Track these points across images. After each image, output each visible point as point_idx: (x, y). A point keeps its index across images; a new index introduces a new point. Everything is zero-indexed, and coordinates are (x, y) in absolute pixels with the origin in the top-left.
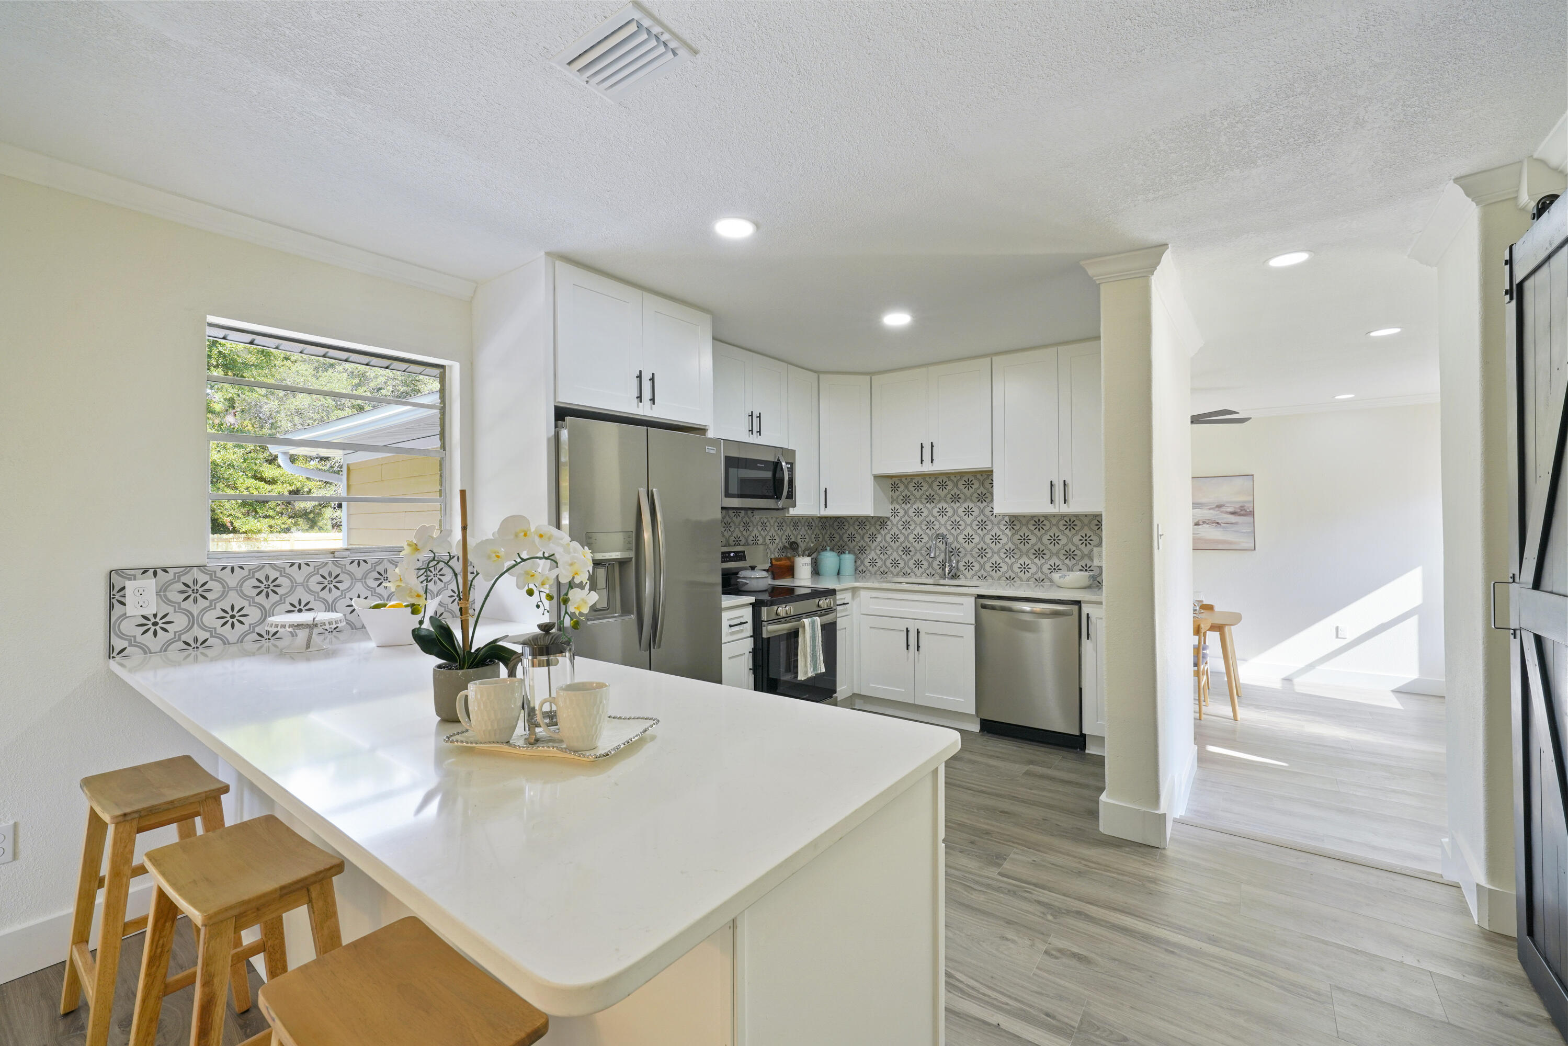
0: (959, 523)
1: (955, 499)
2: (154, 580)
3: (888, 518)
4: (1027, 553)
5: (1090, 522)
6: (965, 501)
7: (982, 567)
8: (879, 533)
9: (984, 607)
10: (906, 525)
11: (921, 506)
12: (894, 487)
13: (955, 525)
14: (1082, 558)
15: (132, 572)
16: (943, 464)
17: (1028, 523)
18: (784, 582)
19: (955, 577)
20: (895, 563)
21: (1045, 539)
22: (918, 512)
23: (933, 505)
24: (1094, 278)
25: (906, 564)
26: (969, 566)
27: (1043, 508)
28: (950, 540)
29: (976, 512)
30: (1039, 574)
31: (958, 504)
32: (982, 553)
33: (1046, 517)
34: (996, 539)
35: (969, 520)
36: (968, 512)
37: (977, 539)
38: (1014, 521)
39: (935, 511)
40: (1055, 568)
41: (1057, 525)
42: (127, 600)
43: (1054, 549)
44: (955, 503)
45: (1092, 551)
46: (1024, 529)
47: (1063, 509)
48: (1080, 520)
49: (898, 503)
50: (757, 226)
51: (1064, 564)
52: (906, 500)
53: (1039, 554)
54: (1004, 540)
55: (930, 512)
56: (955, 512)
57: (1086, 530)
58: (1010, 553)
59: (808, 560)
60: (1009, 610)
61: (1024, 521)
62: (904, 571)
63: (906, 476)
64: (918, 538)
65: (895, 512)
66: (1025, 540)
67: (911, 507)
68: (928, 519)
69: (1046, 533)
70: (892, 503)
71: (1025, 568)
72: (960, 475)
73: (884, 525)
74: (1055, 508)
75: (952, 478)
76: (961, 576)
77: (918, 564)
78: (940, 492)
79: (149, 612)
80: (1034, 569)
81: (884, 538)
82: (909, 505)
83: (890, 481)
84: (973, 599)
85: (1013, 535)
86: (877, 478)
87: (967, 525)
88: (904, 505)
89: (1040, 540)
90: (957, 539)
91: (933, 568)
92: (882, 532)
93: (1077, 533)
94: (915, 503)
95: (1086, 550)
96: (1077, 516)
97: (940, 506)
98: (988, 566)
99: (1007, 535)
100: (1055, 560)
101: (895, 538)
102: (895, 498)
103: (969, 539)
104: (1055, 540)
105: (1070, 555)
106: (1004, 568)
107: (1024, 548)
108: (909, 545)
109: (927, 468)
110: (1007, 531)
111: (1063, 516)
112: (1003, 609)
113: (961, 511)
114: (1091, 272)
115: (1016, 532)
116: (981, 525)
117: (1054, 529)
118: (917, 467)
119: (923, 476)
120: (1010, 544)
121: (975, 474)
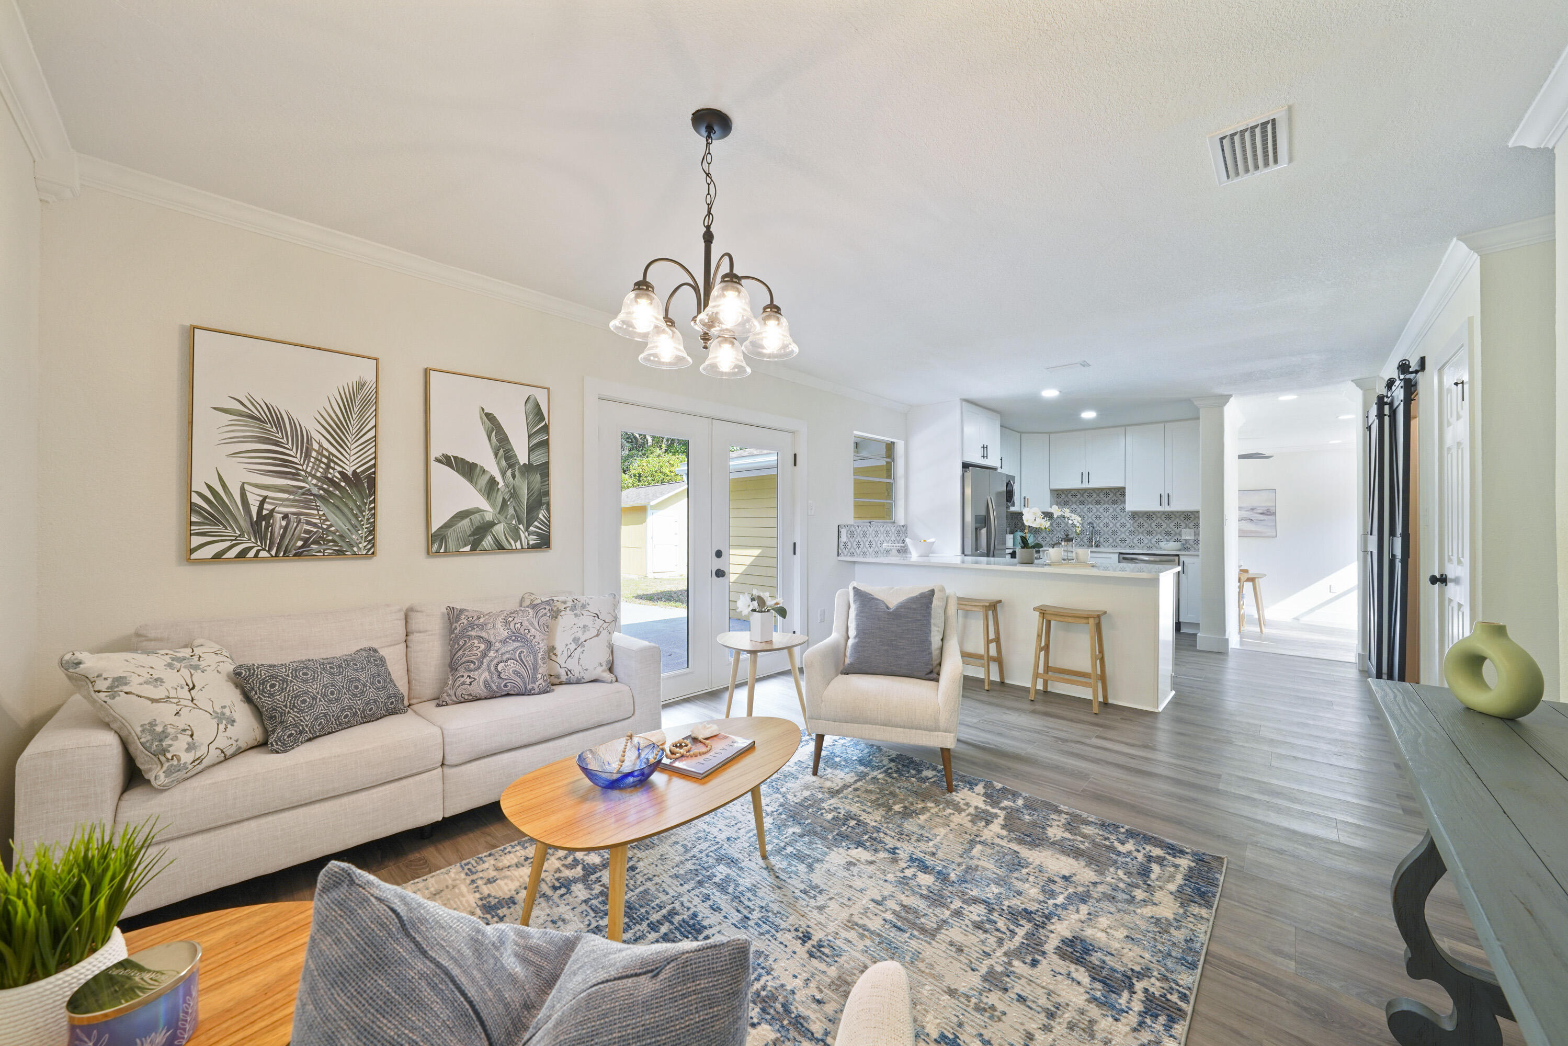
0: (1100, 516)
1: (1098, 503)
4: (1142, 533)
7: (1115, 540)
9: (1124, 558)
11: (1075, 507)
12: (1059, 496)
13: (1098, 517)
14: (1175, 535)
15: (842, 526)
16: (1095, 483)
17: (1143, 516)
19: (1097, 546)
21: (1153, 525)
23: (1084, 506)
24: (1198, 406)
26: (1106, 540)
27: (1155, 507)
28: (1095, 525)
29: (1111, 510)
30: (1150, 544)
31: (1100, 506)
32: (1114, 532)
33: (1154, 513)
34: (1123, 525)
35: (1106, 515)
36: (1106, 510)
37: (1111, 525)
38: (1134, 515)
39: (1085, 510)
40: (1159, 541)
41: (1160, 517)
42: (841, 536)
43: (1159, 530)
44: (1098, 505)
45: (1181, 531)
46: (1141, 520)
47: (1167, 509)
50: (1060, 392)
51: (1164, 536)
52: (1066, 503)
53: (1150, 533)
54: (1128, 525)
55: (1082, 510)
56: (1098, 510)
57: (1178, 520)
58: (1132, 533)
59: (1012, 536)
61: (1141, 515)
63: (1067, 490)
66: (1141, 525)
69: (1154, 521)
71: (1141, 541)
72: (1101, 490)
74: (1162, 508)
76: (1101, 546)
78: (1088, 499)
80: (1146, 541)
83: (1056, 493)
84: (1117, 556)
85: (1134, 523)
86: (1052, 491)
87: (1105, 517)
89: (1150, 525)
90: (1098, 525)
93: (1172, 522)
94: (1072, 504)
95: (1178, 531)
96: (1172, 512)
97: (1088, 507)
98: (1118, 540)
99: (1130, 523)
100: (1159, 536)
102: (1060, 502)
103: (1106, 525)
104: (1159, 525)
105: (1168, 533)
106: (1128, 541)
107: (1140, 530)
109: (1085, 485)
110: (1131, 521)
111: (1164, 513)
112: (1132, 559)
113: (1101, 510)
114: (1195, 403)
115: (1136, 521)
116: (1115, 517)
117: (1159, 520)
118: (1078, 485)
119: (1078, 490)
120: (1132, 528)
121: (1110, 489)
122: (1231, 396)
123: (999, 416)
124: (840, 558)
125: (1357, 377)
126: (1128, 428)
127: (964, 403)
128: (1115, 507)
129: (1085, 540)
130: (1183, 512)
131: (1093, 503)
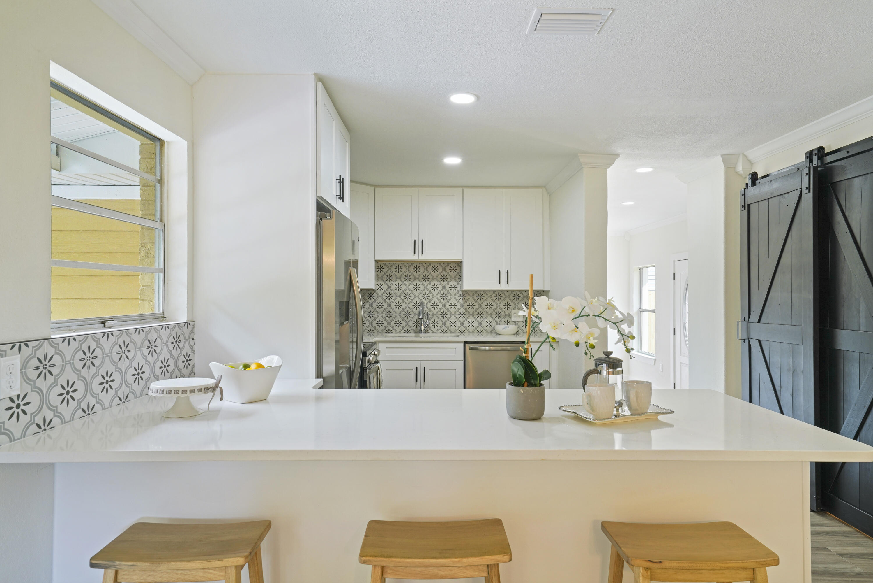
0: (428, 295)
1: (426, 278)
3: (375, 291)
4: (473, 315)
5: (510, 295)
6: (432, 280)
7: (444, 324)
8: (367, 301)
9: (470, 349)
10: (389, 296)
11: (400, 283)
12: (382, 269)
13: (426, 296)
14: (505, 317)
16: (428, 255)
17: (473, 295)
20: (380, 324)
21: (484, 306)
22: (399, 287)
23: (409, 282)
24: (582, 164)
25: (389, 323)
26: (435, 324)
28: (423, 306)
29: (440, 288)
30: (480, 328)
31: (428, 282)
32: (444, 315)
34: (453, 306)
35: (435, 293)
36: (435, 287)
37: (440, 306)
39: (411, 287)
40: (489, 323)
41: (491, 297)
43: (489, 312)
44: (426, 281)
45: (511, 312)
46: (471, 299)
47: (506, 287)
48: (504, 294)
49: (383, 280)
51: (495, 320)
52: (389, 278)
53: (480, 315)
54: (459, 306)
55: (408, 287)
56: (425, 287)
57: (507, 300)
58: (462, 315)
61: (471, 294)
62: (387, 329)
64: (398, 305)
65: (380, 287)
66: (471, 306)
67: (393, 283)
68: (406, 292)
69: (484, 302)
70: (378, 280)
71: (471, 324)
73: (371, 296)
74: (501, 286)
75: (424, 264)
76: (429, 331)
77: (398, 324)
78: (415, 273)
80: (477, 324)
81: (371, 305)
82: (391, 282)
83: (377, 264)
84: (463, 344)
85: (464, 303)
86: (376, 261)
87: (433, 296)
88: (387, 282)
89: (481, 306)
90: (427, 306)
91: (409, 326)
92: (370, 301)
93: (502, 302)
94: (396, 280)
95: (507, 312)
97: (415, 283)
98: (447, 323)
99: (460, 303)
100: (489, 319)
101: (380, 305)
102: (380, 276)
103: (435, 306)
104: (489, 306)
105: (498, 315)
106: (458, 324)
107: (471, 312)
108: (391, 310)
109: (418, 257)
110: (460, 301)
113: (429, 287)
115: (466, 302)
116: (444, 296)
117: (489, 299)
118: (410, 256)
119: (411, 263)
120: (462, 309)
121: (439, 262)
122: (618, 155)
125: (725, 152)
126: (465, 189)
128: (444, 284)
129: (411, 324)
131: (420, 279)
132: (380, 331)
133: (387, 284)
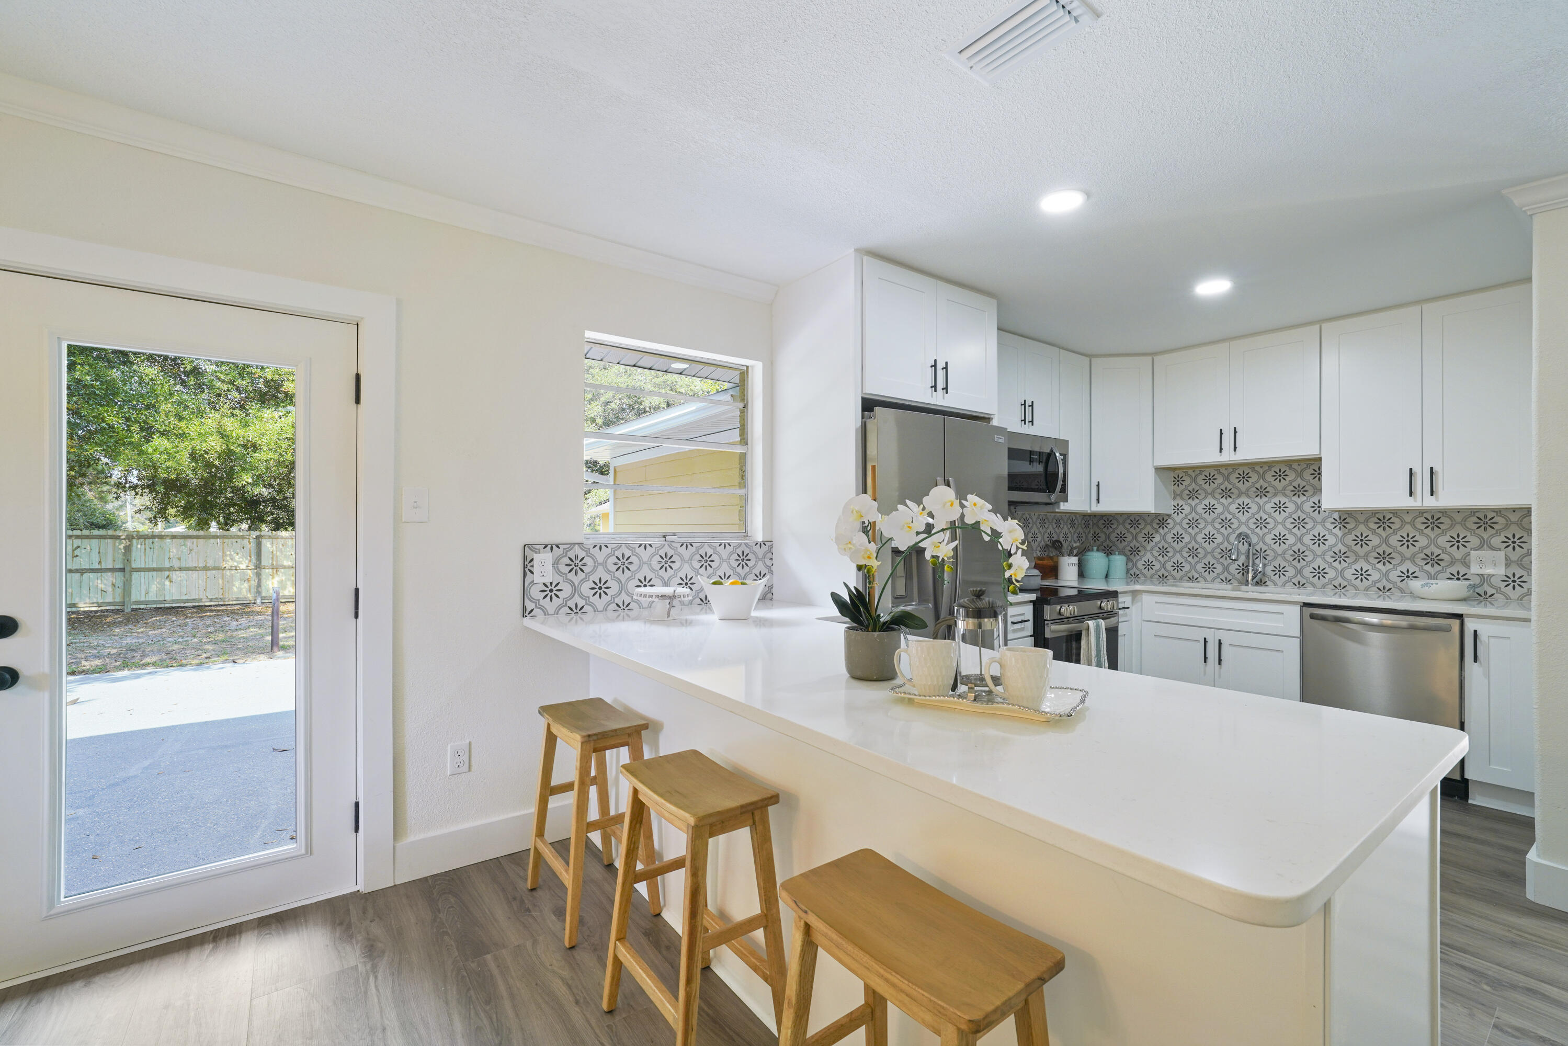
0: (1266, 521)
1: (1261, 492)
2: (551, 554)
3: (1169, 516)
4: (1366, 557)
5: (1465, 519)
6: (1275, 495)
7: (1299, 572)
8: (1157, 532)
9: (1312, 616)
10: (1193, 523)
11: (1213, 502)
12: (1178, 481)
13: (1262, 523)
14: (1452, 564)
15: (537, 547)
16: (1247, 453)
17: (1366, 520)
18: (1049, 583)
19: (1260, 583)
20: (1178, 567)
21: (1394, 540)
22: (1210, 509)
23: (1230, 500)
24: (1524, 209)
25: (1193, 567)
26: (1280, 571)
27: (1399, 500)
28: (1254, 539)
29: (1291, 507)
30: (1384, 582)
31: (1265, 499)
32: (1299, 555)
33: (1395, 513)
34: (1319, 540)
35: (1280, 518)
36: (1279, 508)
37: (1292, 540)
38: (1345, 518)
39: (1233, 508)
40: (1409, 575)
41: (1412, 524)
42: (535, 570)
43: (1408, 553)
44: (1261, 497)
45: (1468, 554)
46: (1362, 528)
47: (1430, 502)
48: (1450, 517)
49: (1182, 499)
50: (1088, 195)
51: (1422, 570)
52: (1193, 495)
53: (1385, 558)
54: (1331, 540)
55: (1226, 508)
56: (1260, 508)
57: (1458, 529)
58: (1340, 556)
59: (1074, 560)
60: (1348, 621)
61: (1362, 519)
62: (1190, 575)
63: (1194, 468)
64: (1210, 538)
65: (1178, 509)
66: (1362, 541)
67: (1200, 503)
68: (1223, 517)
69: (1395, 533)
70: (1174, 498)
71: (1362, 575)
72: (1268, 465)
73: (1163, 524)
74: (1415, 501)
75: (1257, 468)
76: (1268, 583)
77: (1209, 568)
78: (1240, 485)
79: (547, 581)
80: (1375, 576)
81: (1164, 538)
82: (1197, 501)
83: (1172, 474)
84: (1297, 608)
85: (1344, 535)
86: (1160, 470)
87: (1277, 523)
88: (1190, 501)
89: (1386, 541)
90: (1264, 539)
91: (1229, 573)
92: (1161, 530)
93: (1444, 533)
94: (1205, 497)
95: (1458, 555)
96: (1444, 512)
97: (1240, 501)
98: (1307, 572)
99: (1335, 535)
100: (1408, 565)
101: (1178, 538)
102: (1178, 492)
103: (1280, 539)
104: (1409, 541)
105: (1433, 560)
106: (1331, 574)
107: (1361, 551)
108: (1196, 546)
109: (1228, 456)
110: (1336, 531)
111: (1421, 512)
112: (1338, 620)
113: (1268, 507)
114: (1517, 202)
115: (1350, 532)
116: (1300, 523)
117: (1408, 528)
118: (1211, 456)
119: (1218, 467)
120: (1340, 546)
121: (1290, 463)
123: (994, 302)
124: (528, 622)
127: (865, 258)
128: (1299, 501)
129: (1233, 568)
130: (1473, 512)
131: (1251, 493)
132: (1149, 576)
133: (1190, 505)
